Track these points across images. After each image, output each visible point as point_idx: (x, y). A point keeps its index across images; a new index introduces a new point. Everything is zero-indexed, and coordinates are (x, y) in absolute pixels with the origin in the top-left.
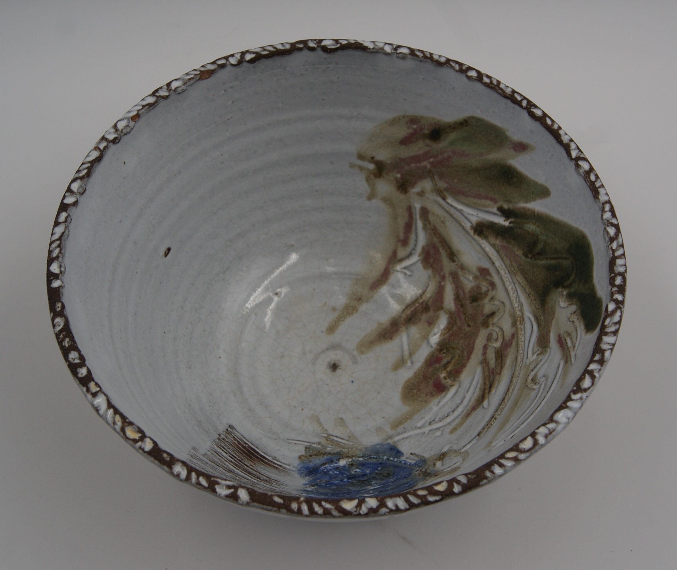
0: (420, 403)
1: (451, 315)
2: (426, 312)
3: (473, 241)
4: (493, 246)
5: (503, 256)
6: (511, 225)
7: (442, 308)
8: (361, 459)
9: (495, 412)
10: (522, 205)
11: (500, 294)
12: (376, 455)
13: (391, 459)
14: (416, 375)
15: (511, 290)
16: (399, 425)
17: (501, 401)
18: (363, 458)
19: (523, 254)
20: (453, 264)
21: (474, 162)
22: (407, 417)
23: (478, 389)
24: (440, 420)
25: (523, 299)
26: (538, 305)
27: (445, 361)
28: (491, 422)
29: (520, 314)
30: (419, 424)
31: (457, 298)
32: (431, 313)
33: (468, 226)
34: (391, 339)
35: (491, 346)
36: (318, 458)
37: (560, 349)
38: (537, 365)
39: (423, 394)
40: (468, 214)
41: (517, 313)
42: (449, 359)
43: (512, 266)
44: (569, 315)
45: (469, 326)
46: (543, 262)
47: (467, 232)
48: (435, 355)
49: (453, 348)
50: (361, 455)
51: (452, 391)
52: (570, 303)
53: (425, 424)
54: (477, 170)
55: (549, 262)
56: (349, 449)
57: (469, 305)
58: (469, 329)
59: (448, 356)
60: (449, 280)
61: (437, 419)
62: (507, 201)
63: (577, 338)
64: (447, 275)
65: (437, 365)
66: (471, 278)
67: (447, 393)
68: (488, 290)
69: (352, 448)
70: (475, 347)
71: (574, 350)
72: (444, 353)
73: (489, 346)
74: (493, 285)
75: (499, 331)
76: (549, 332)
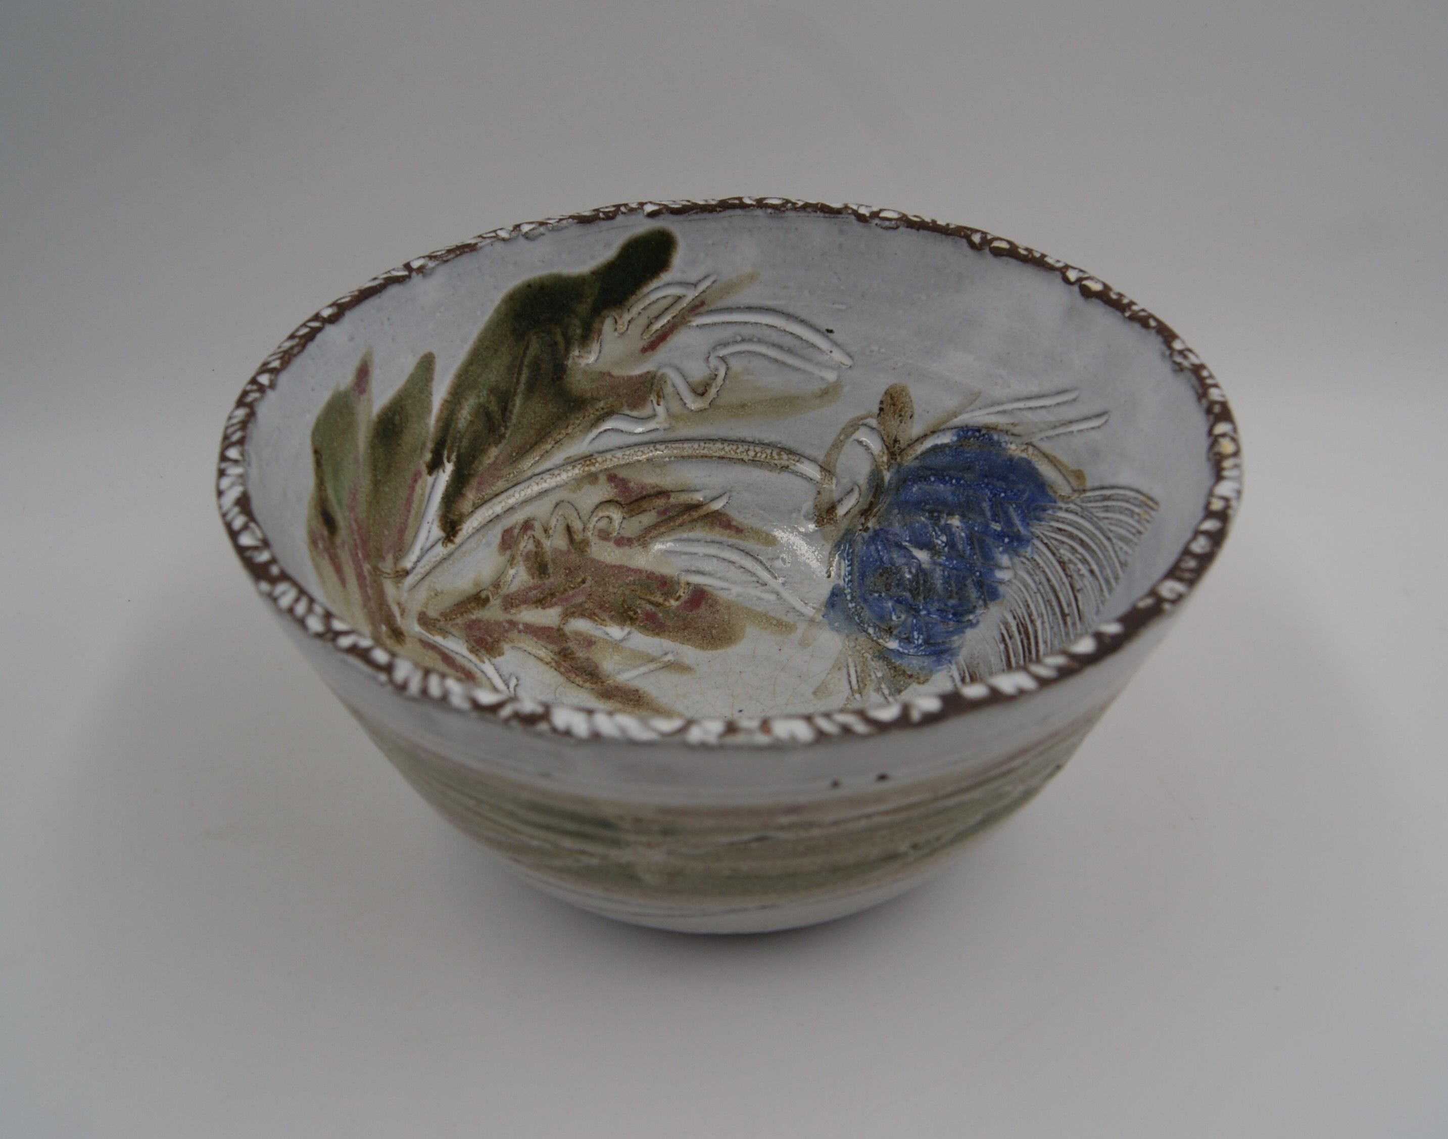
0: (734, 615)
1: (567, 615)
2: (572, 653)
3: (463, 549)
4: (476, 507)
5: (491, 491)
6: (453, 457)
7: (559, 629)
8: (871, 631)
9: (745, 461)
10: (432, 420)
11: (540, 510)
12: (854, 618)
13: (849, 597)
14: (685, 640)
15: (540, 487)
16: (784, 624)
17: (724, 461)
18: (867, 629)
19: (496, 447)
20: (492, 602)
21: (365, 483)
22: (764, 621)
23: (692, 535)
24: (753, 574)
25: (558, 457)
26: (578, 419)
27: (648, 607)
28: (762, 460)
29: (579, 466)
30: (772, 597)
31: (541, 602)
32: (572, 645)
33: (440, 550)
34: (637, 691)
35: (619, 529)
36: (909, 665)
37: (668, 339)
38: (678, 394)
39: (716, 618)
40: (427, 538)
41: (576, 474)
42: (643, 602)
43: (508, 476)
44: (616, 334)
45: (584, 582)
46: (518, 401)
47: (450, 554)
48: (641, 625)
49: (624, 601)
50: (864, 633)
51: (696, 579)
52: (596, 336)
53: (767, 591)
54: (376, 484)
55: (522, 387)
56: (863, 654)
57: (552, 580)
58: (589, 578)
59: (639, 604)
60: (515, 614)
61: (754, 579)
62: (422, 449)
63: (664, 297)
64: (509, 617)
65: (660, 615)
66: (512, 572)
67: (705, 585)
68: (534, 537)
69: (859, 651)
70: (618, 563)
71: (684, 296)
72: (636, 613)
73: (618, 533)
74: (527, 525)
75: (596, 517)
76: (630, 378)
